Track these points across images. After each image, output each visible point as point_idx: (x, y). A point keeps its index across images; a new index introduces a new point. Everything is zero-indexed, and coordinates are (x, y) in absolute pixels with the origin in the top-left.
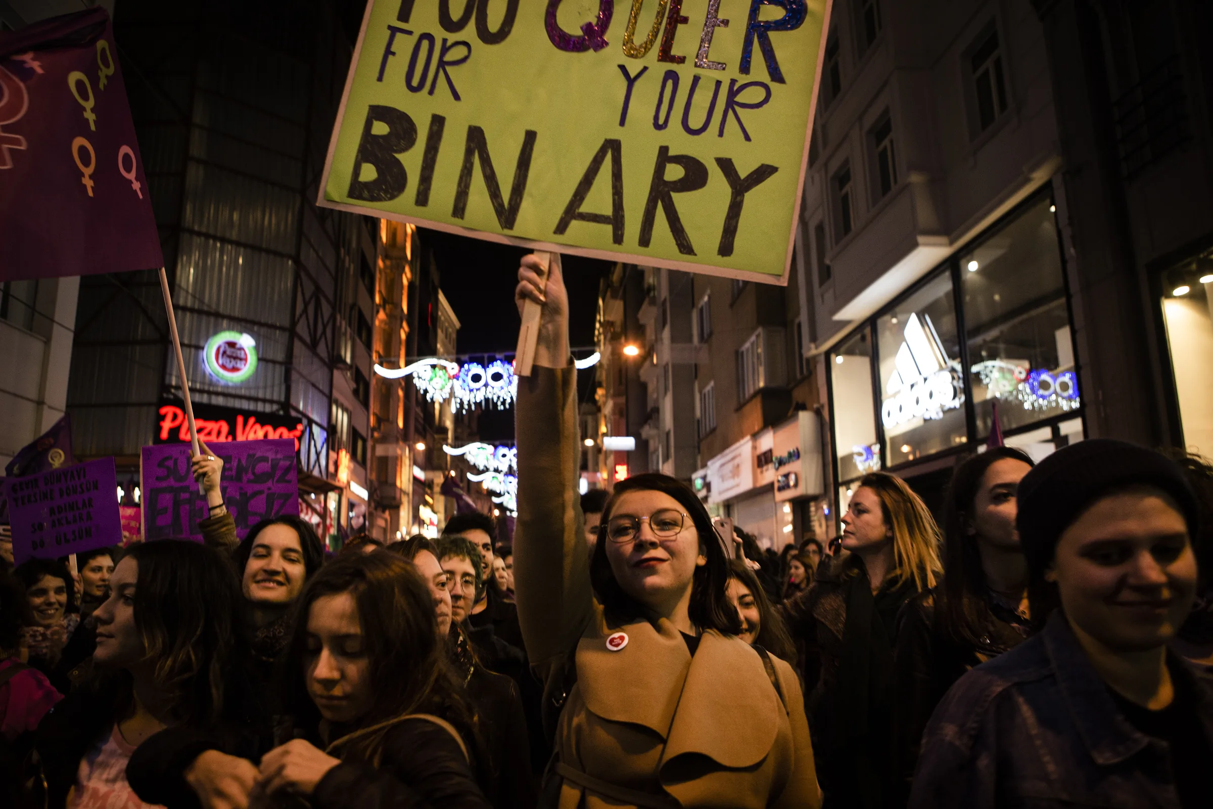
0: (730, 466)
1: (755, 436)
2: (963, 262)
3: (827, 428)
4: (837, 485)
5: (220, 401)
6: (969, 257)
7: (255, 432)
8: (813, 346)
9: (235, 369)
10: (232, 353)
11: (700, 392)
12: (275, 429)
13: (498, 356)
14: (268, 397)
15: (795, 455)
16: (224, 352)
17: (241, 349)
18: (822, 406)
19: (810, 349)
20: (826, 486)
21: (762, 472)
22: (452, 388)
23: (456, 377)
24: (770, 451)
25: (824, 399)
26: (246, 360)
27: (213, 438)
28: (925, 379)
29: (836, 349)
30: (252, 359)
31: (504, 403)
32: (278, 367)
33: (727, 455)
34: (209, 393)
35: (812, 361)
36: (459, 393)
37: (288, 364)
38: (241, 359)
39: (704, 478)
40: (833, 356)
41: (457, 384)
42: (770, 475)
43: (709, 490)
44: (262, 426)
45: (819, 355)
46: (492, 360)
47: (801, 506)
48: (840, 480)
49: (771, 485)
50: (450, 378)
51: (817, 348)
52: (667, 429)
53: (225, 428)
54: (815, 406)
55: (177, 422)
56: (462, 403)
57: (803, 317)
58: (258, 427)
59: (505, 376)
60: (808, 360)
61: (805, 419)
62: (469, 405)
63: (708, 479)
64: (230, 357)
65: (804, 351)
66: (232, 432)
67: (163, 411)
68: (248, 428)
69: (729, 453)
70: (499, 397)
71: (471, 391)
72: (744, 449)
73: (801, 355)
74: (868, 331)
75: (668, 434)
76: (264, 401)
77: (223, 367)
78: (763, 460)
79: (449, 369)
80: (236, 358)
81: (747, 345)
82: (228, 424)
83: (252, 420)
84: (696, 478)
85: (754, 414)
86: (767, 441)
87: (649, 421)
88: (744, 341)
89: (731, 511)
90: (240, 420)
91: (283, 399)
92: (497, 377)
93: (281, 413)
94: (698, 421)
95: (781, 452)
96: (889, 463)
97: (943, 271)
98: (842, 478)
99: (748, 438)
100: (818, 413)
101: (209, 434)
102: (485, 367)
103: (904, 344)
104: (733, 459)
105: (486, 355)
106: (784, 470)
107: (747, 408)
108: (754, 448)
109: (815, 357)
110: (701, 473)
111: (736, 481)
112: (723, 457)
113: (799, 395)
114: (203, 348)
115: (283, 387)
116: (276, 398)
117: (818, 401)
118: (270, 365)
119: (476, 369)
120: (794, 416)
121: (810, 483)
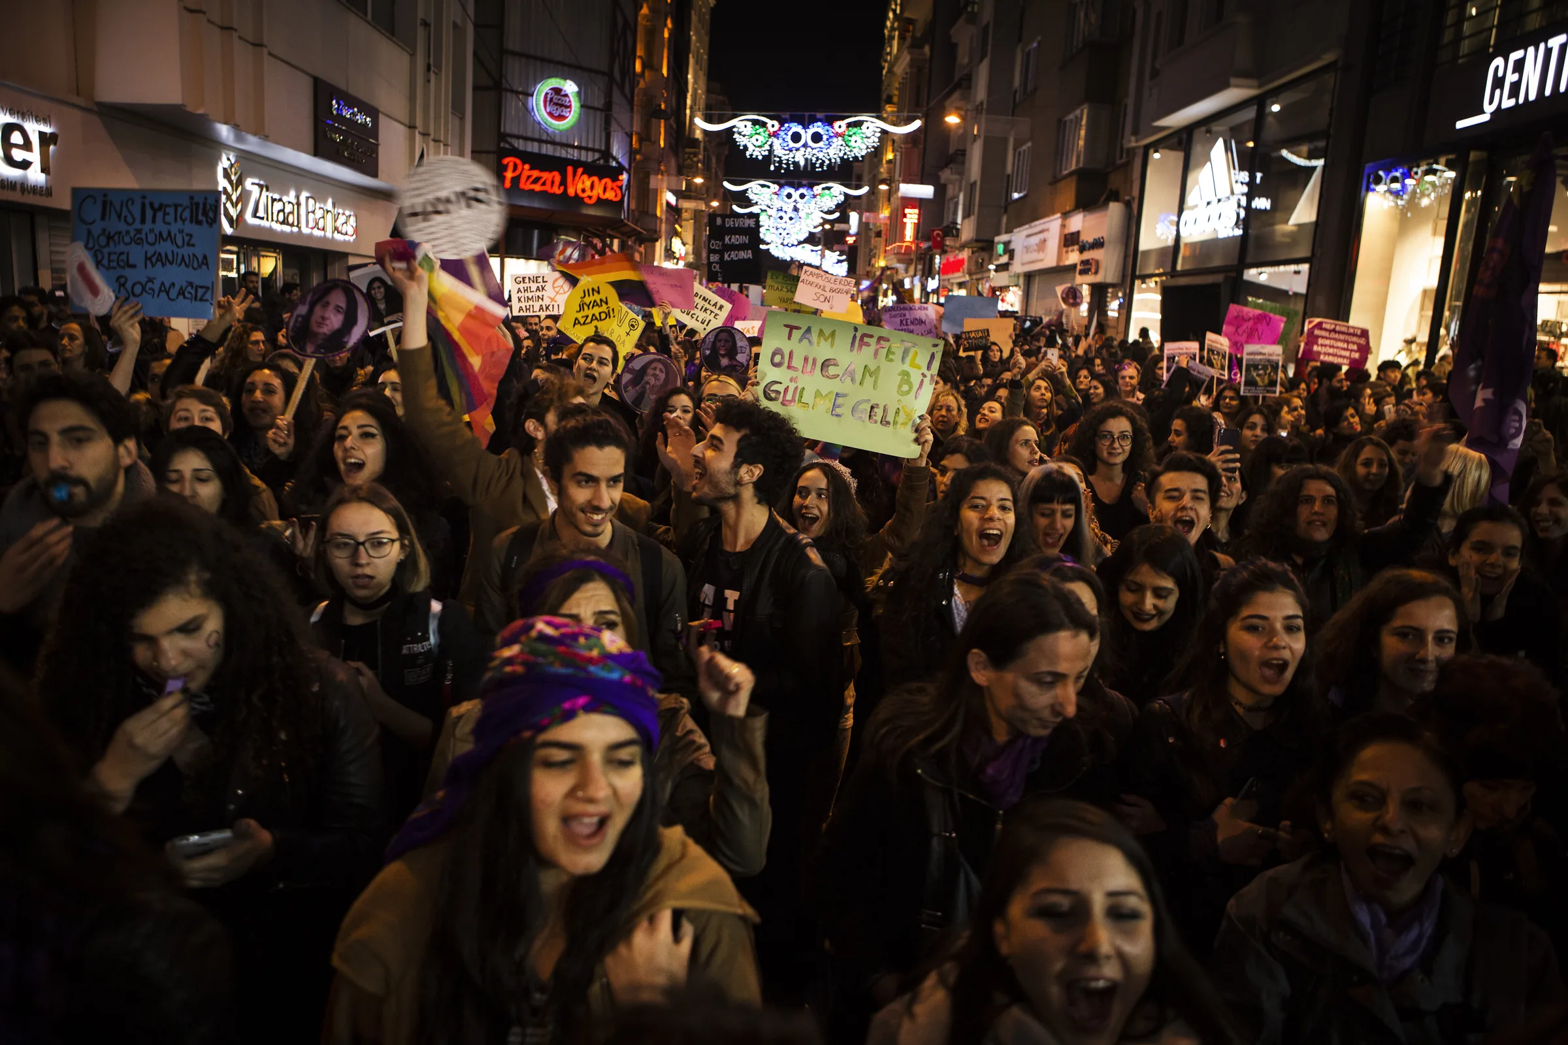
0: (1035, 240)
1: (1066, 215)
2: (1268, 101)
3: (1134, 221)
4: (1134, 277)
5: (547, 150)
6: (1274, 99)
7: (583, 183)
8: (1133, 138)
9: (561, 118)
10: (557, 100)
11: (1015, 150)
12: (600, 180)
13: (819, 115)
14: (590, 146)
15: (1098, 244)
16: (551, 99)
17: (566, 95)
18: (1134, 198)
19: (1130, 141)
20: (1124, 276)
21: (1067, 252)
22: (771, 146)
23: (775, 135)
24: (1078, 232)
25: (1136, 193)
26: (570, 107)
27: (547, 188)
28: (1219, 201)
29: (1156, 146)
30: (575, 105)
31: (822, 165)
32: (598, 113)
33: (1035, 226)
34: (540, 141)
35: (1131, 152)
36: (778, 151)
37: (607, 109)
38: (567, 107)
39: (1007, 244)
40: (1151, 151)
41: (777, 143)
42: (1073, 257)
43: (1011, 257)
44: (590, 176)
45: (1139, 147)
46: (813, 120)
47: (1100, 293)
48: (1137, 273)
49: (1075, 266)
50: (770, 136)
51: (1137, 141)
52: (972, 180)
53: (558, 178)
54: (1127, 198)
55: (517, 173)
56: (780, 162)
57: (1130, 102)
58: (585, 177)
59: (825, 137)
60: (1128, 150)
61: (1115, 209)
62: (787, 164)
63: (1012, 246)
64: (556, 104)
65: (1124, 141)
66: (563, 183)
67: (506, 161)
68: (577, 178)
69: (1038, 225)
70: (818, 159)
71: (791, 150)
72: (1053, 226)
73: (1122, 145)
74: (1185, 136)
75: (973, 185)
76: (587, 149)
77: (550, 114)
78: (1070, 240)
79: (769, 125)
80: (562, 105)
81: (1071, 116)
82: (560, 174)
83: (580, 170)
84: (999, 243)
85: (1068, 194)
86: (1077, 222)
87: (951, 166)
88: (1069, 112)
89: (1031, 286)
90: (570, 169)
91: (603, 148)
92: (817, 138)
93: (602, 162)
94: (1009, 176)
95: (1087, 237)
96: (1179, 267)
97: (1253, 105)
98: (1140, 270)
99: (1058, 215)
100: (1128, 204)
101: (544, 184)
102: (805, 127)
103: (1209, 163)
104: (1041, 232)
105: (807, 114)
106: (1088, 255)
107: (1062, 184)
108: (1063, 226)
109: (1134, 149)
110: (1004, 237)
111: (1041, 256)
112: (1031, 227)
113: (1115, 181)
114: (532, 95)
115: (604, 134)
116: (597, 147)
117: (1130, 194)
118: (591, 111)
119: (796, 128)
120: (1105, 205)
121: (1108, 271)
